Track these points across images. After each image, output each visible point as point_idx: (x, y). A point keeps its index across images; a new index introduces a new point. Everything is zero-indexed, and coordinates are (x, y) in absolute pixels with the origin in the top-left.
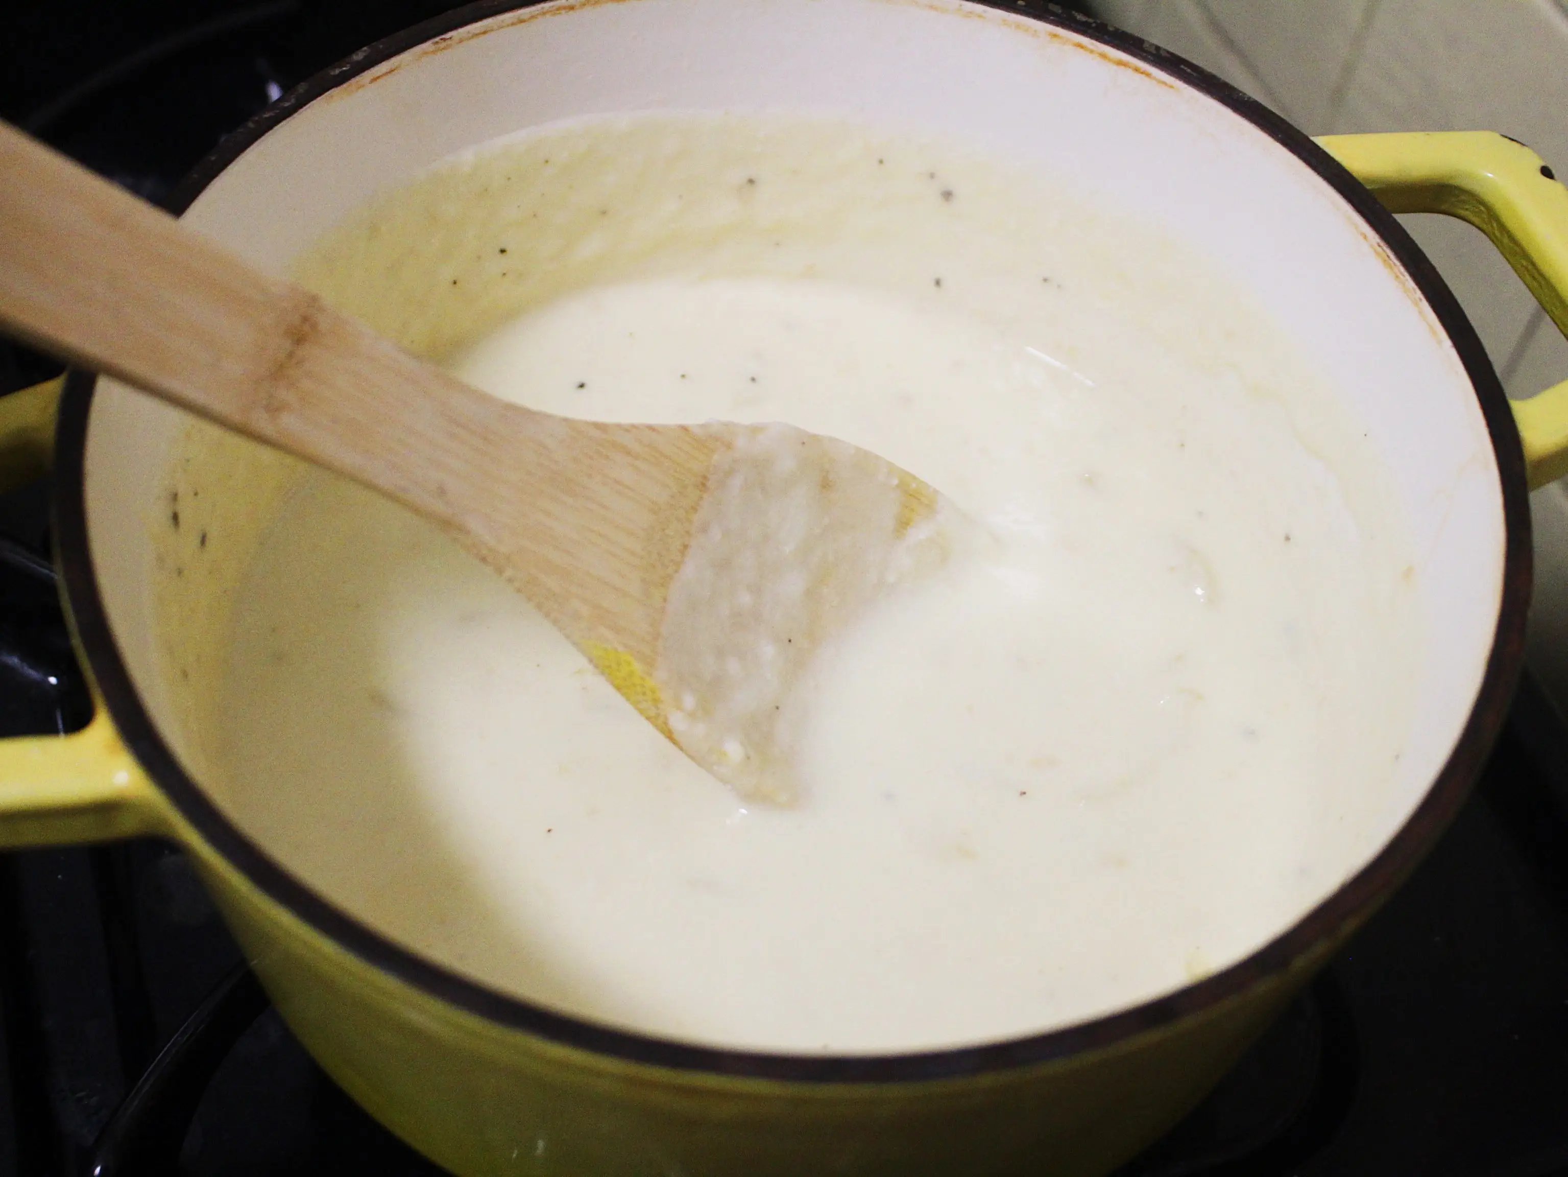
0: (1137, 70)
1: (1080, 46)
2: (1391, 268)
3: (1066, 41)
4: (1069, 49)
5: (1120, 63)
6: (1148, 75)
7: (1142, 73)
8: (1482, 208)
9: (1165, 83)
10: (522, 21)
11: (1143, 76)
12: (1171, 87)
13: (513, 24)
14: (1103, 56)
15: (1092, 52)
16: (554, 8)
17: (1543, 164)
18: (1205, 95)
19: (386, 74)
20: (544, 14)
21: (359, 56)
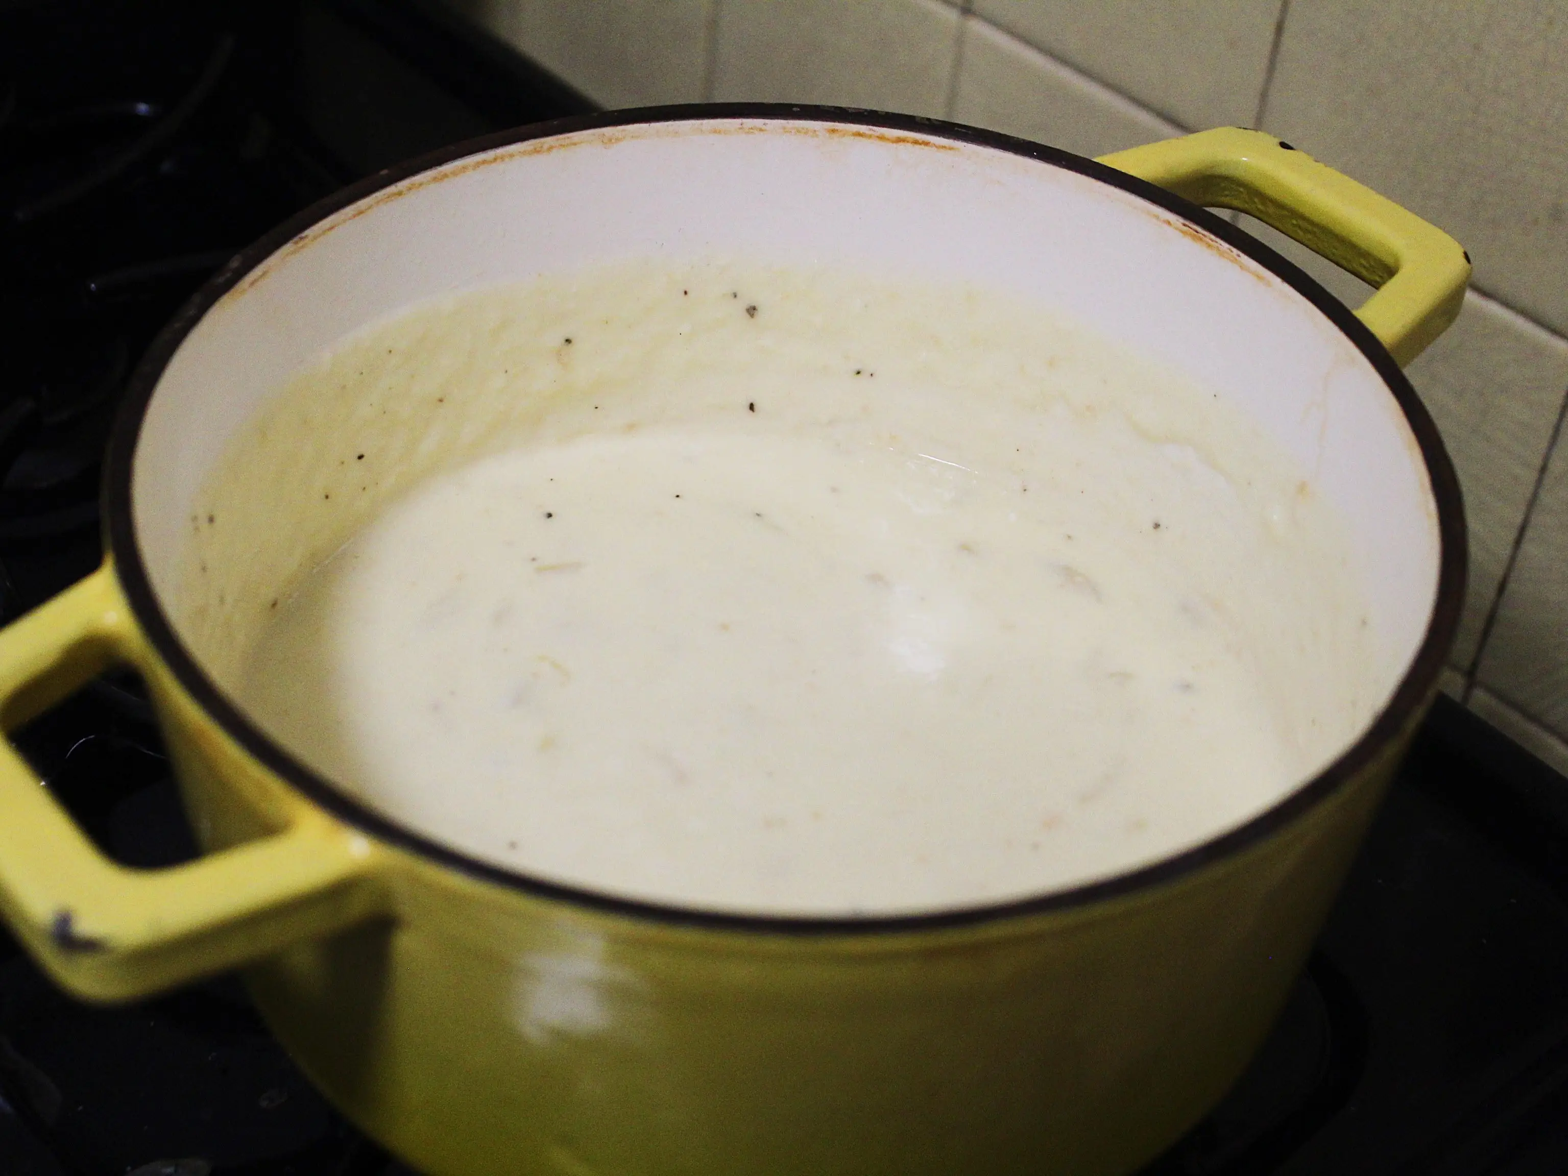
0: (916, 142)
1: (859, 134)
2: (1201, 239)
3: (844, 134)
4: (848, 140)
5: (899, 140)
6: (927, 144)
7: (920, 144)
8: (1241, 189)
9: (944, 147)
10: (361, 213)
11: (923, 146)
12: (951, 149)
13: (354, 216)
14: (881, 138)
15: (870, 137)
16: (386, 196)
17: (1281, 141)
18: (984, 147)
19: (261, 276)
20: (378, 203)
21: (235, 263)
